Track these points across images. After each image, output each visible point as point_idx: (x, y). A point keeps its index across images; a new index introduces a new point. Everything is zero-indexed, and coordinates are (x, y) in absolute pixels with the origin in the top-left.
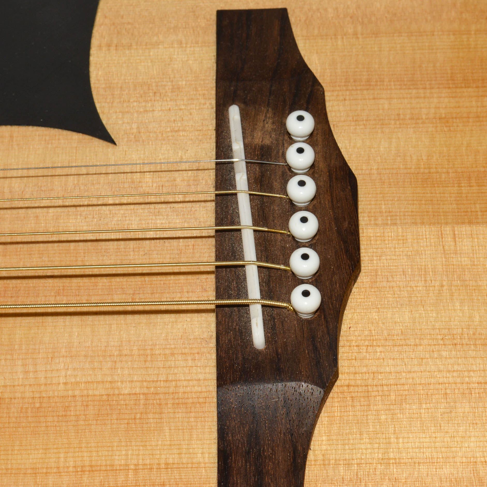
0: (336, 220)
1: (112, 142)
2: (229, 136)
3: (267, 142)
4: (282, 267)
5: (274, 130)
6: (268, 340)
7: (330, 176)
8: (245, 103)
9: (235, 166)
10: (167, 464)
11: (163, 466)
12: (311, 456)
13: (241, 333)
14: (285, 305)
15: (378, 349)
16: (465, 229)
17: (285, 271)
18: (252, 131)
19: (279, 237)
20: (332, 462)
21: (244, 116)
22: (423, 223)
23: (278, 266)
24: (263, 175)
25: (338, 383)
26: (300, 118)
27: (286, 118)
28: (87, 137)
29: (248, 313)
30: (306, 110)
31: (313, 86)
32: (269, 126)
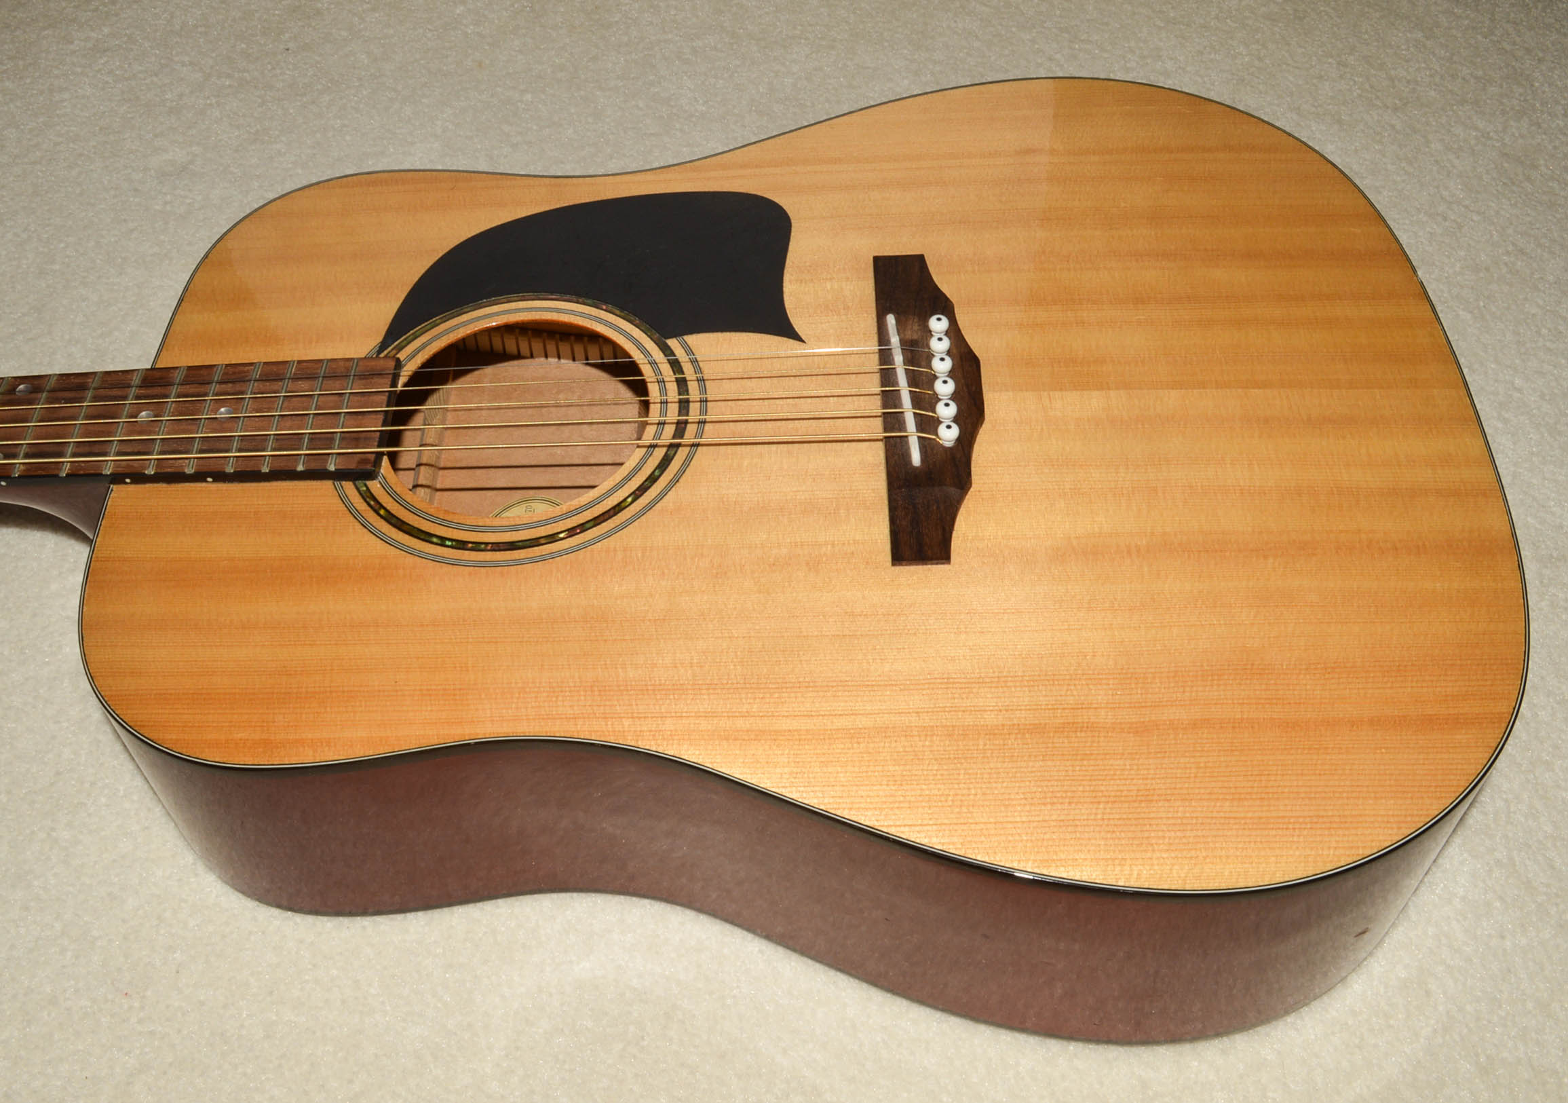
0: (967, 386)
1: (803, 341)
2: (888, 334)
3: (915, 337)
4: (931, 414)
5: (920, 330)
6: (923, 459)
7: (961, 358)
8: (898, 313)
9: (893, 351)
10: (854, 540)
11: (851, 542)
12: (954, 534)
13: (903, 455)
14: (934, 437)
15: (999, 469)
16: (1057, 394)
17: (932, 416)
18: (904, 330)
19: (927, 396)
20: (970, 538)
21: (898, 322)
22: (1027, 390)
23: (927, 413)
24: (913, 357)
25: (972, 489)
26: (939, 319)
27: (928, 322)
28: (785, 339)
29: (907, 443)
30: (942, 314)
31: (946, 302)
32: (916, 327)
